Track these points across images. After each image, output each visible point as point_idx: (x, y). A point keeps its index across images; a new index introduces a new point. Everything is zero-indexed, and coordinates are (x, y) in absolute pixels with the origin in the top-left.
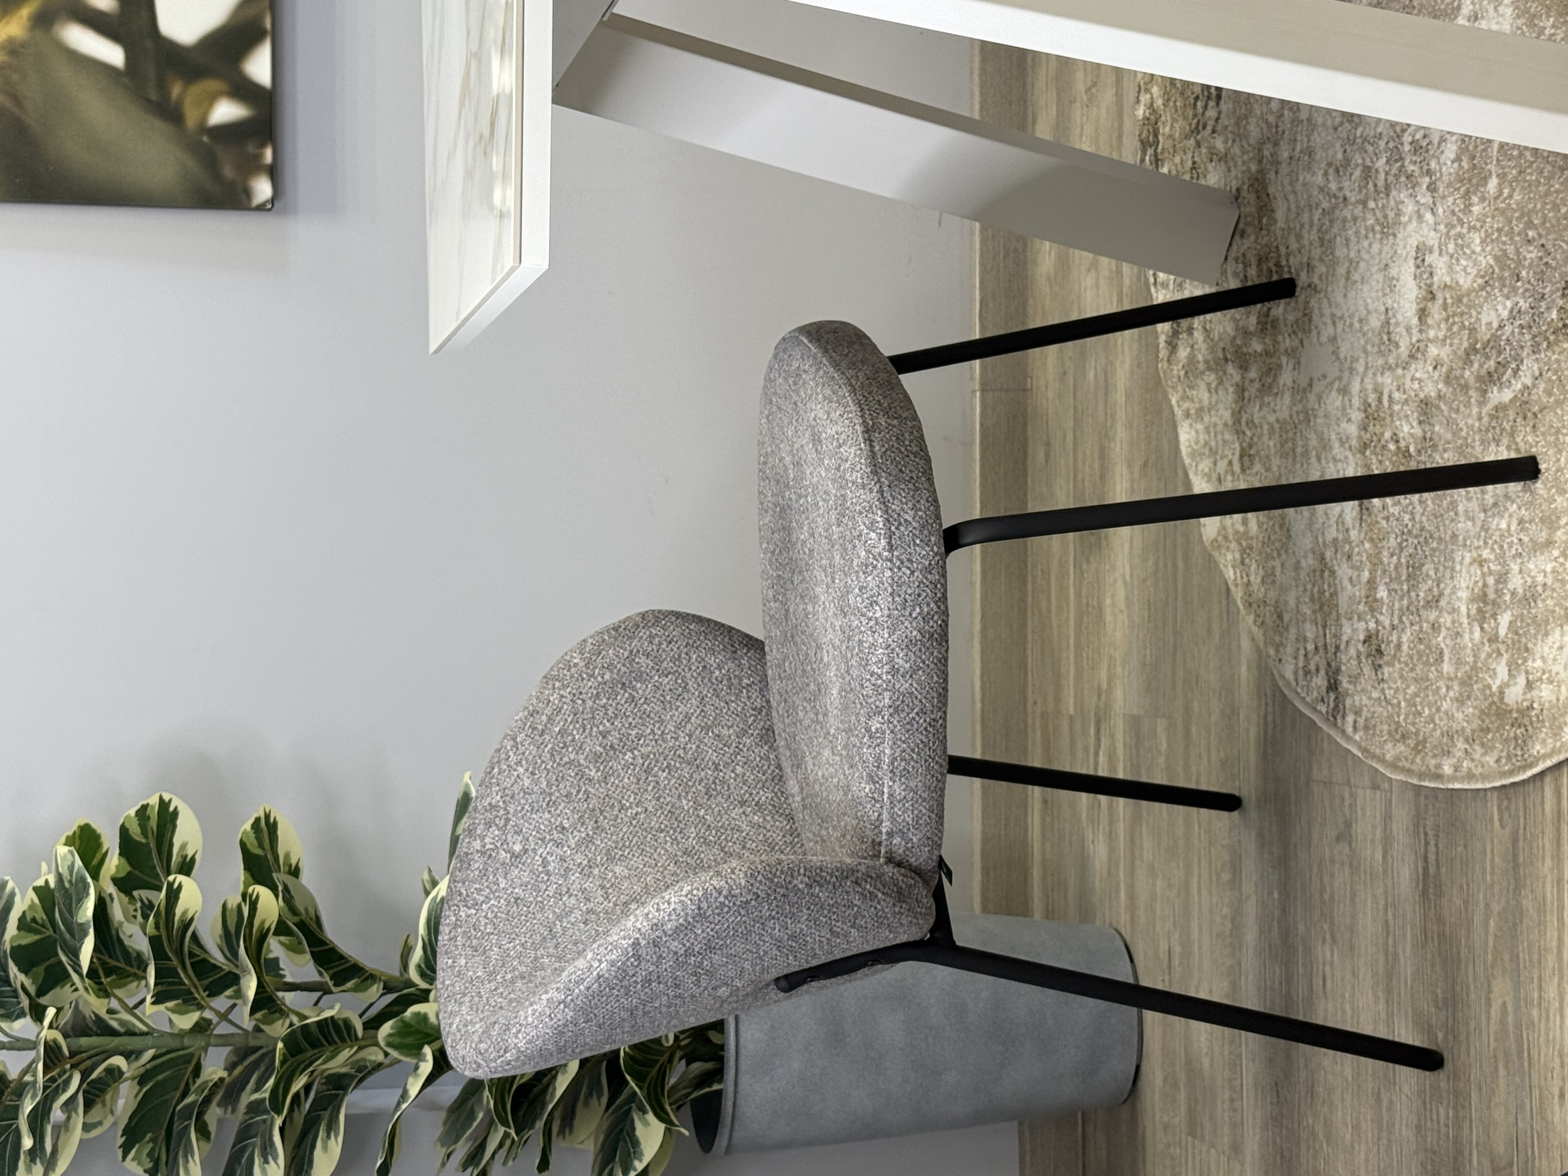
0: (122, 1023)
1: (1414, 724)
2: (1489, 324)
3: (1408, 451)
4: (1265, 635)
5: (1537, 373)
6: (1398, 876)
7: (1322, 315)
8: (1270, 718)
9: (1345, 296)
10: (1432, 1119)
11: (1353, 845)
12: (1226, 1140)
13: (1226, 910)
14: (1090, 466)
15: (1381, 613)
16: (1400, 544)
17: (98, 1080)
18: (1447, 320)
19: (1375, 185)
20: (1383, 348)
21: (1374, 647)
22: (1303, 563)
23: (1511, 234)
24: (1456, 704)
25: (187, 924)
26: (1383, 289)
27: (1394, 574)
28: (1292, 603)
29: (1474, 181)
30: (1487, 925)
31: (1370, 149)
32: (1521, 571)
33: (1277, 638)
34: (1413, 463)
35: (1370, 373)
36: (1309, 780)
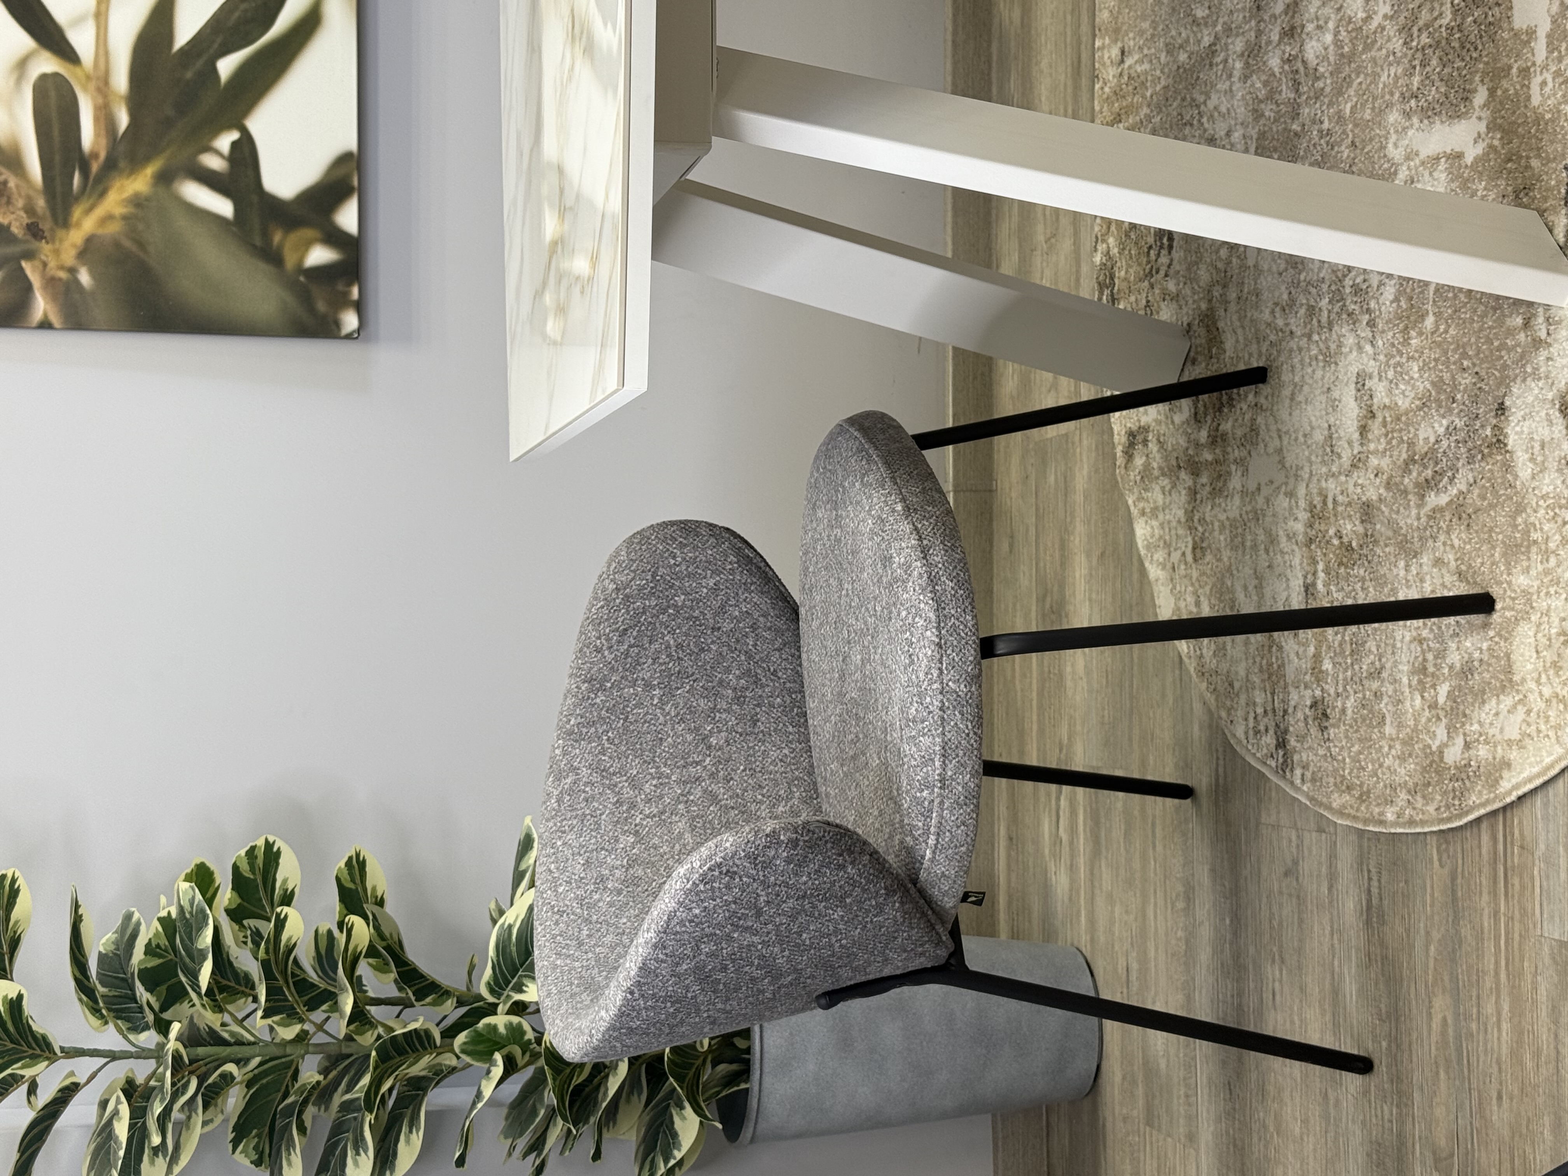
0: (232, 1034)
1: (1358, 777)
2: (1426, 439)
3: (1351, 545)
4: (1217, 700)
5: (1472, 481)
6: (1343, 906)
7: (1268, 430)
8: (1221, 770)
9: (1290, 414)
10: (1376, 1116)
11: (1301, 879)
12: (1181, 1130)
13: (1180, 933)
14: (1051, 556)
15: (1327, 683)
17: (214, 1084)
18: (1386, 435)
19: (1319, 321)
20: (1326, 458)
21: (1320, 712)
23: (1447, 363)
24: (1397, 762)
25: (290, 949)
26: (1326, 409)
27: (1338, 650)
28: (1242, 673)
29: (1412, 318)
30: (1427, 951)
31: (1314, 291)
32: (1458, 649)
33: (1228, 703)
34: (1356, 556)
35: (1315, 479)
36: (1258, 824)
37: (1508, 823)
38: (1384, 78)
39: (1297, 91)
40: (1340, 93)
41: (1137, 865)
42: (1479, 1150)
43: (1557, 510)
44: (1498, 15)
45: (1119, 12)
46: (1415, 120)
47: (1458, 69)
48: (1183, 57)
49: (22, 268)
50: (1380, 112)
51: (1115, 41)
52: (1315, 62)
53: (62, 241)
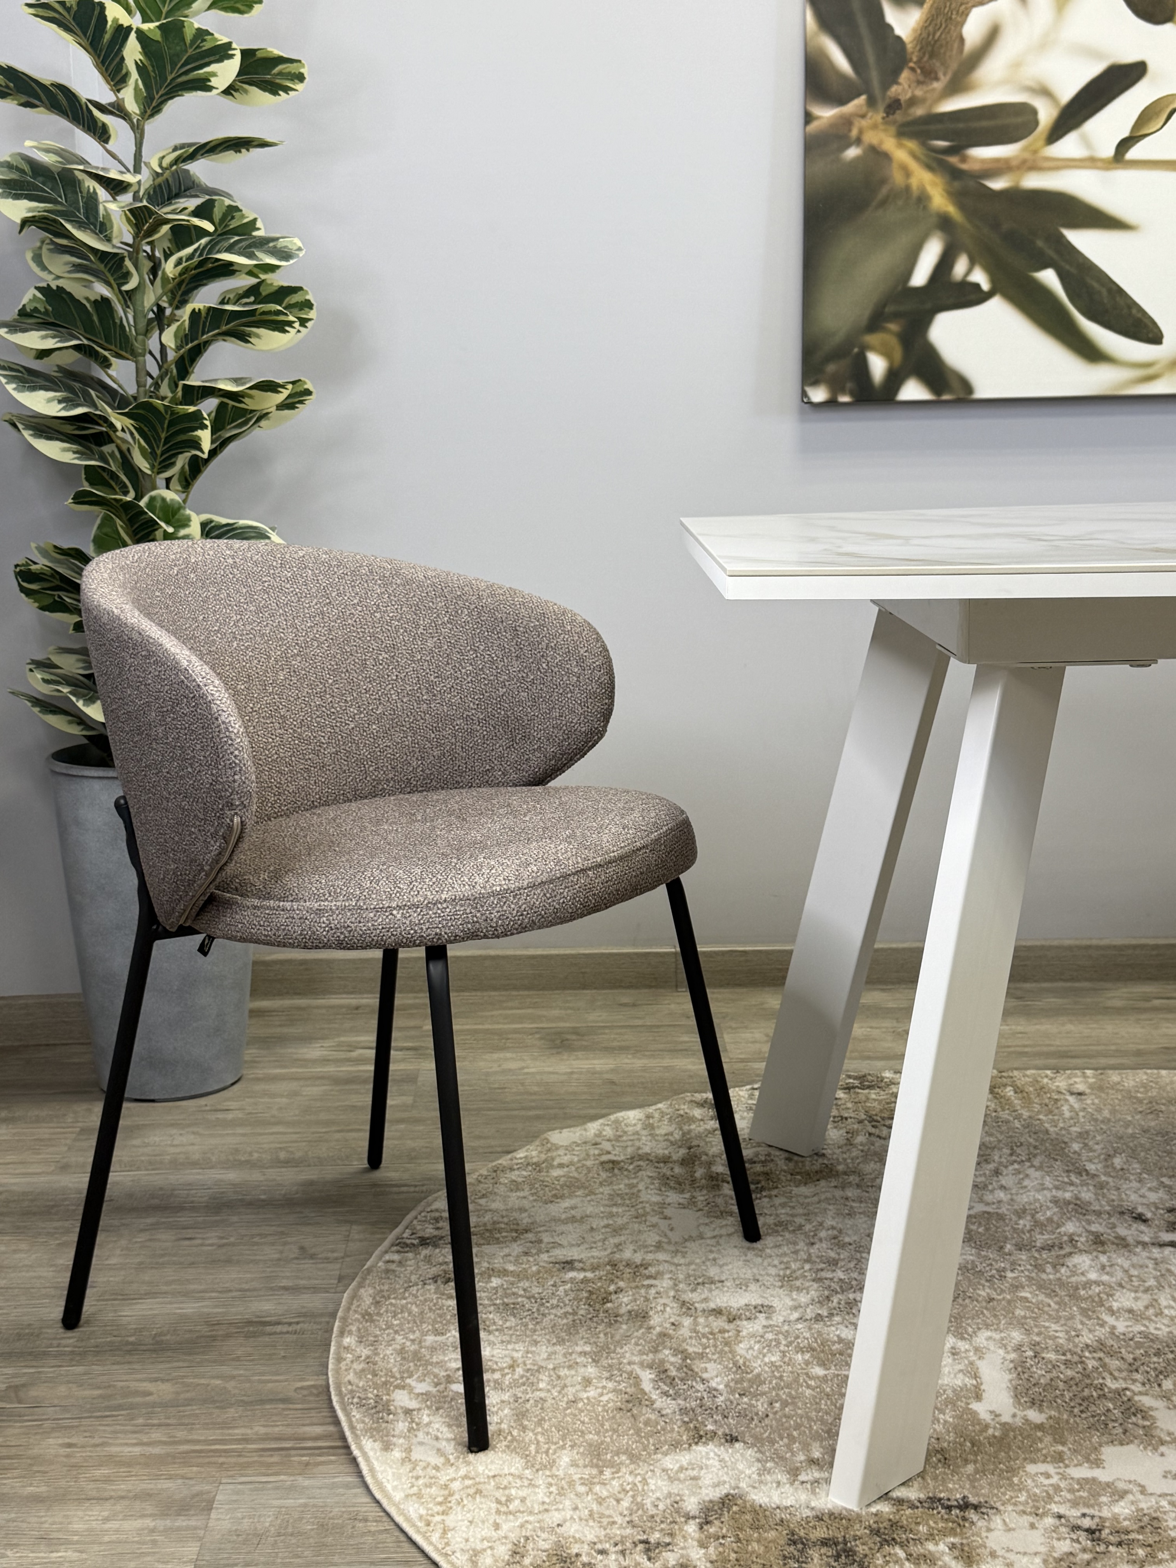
1: (387, 1312)
2: (706, 1370)
3: (608, 1302)
4: (470, 1184)
5: (664, 1412)
6: (268, 1300)
7: (721, 1227)
8: (405, 1189)
9: (735, 1247)
11: (295, 1261)
12: (74, 1158)
13: (256, 1155)
14: (615, 1039)
16: (533, 1297)
18: (711, 1333)
19: (822, 1270)
20: (692, 1278)
22: (524, 1215)
23: (778, 1388)
24: (398, 1347)
26: (738, 1278)
27: (509, 1291)
28: (494, 1206)
29: (822, 1355)
30: (217, 1377)
31: (852, 1265)
32: (503, 1402)
34: (597, 1306)
35: (673, 1268)
36: (351, 1223)
37: (333, 1451)
38: (1054, 1327)
39: (1043, 1249)
40: (1040, 1287)
41: (323, 1116)
42: (21, 1427)
43: (631, 1493)
44: (1115, 1432)
45: (1117, 1090)
46: (1013, 1356)
47: (1062, 1395)
48: (1076, 1146)
49: (858, 95)
50: (1021, 1324)
51: (1091, 1087)
52: (1070, 1264)
53: (885, 130)
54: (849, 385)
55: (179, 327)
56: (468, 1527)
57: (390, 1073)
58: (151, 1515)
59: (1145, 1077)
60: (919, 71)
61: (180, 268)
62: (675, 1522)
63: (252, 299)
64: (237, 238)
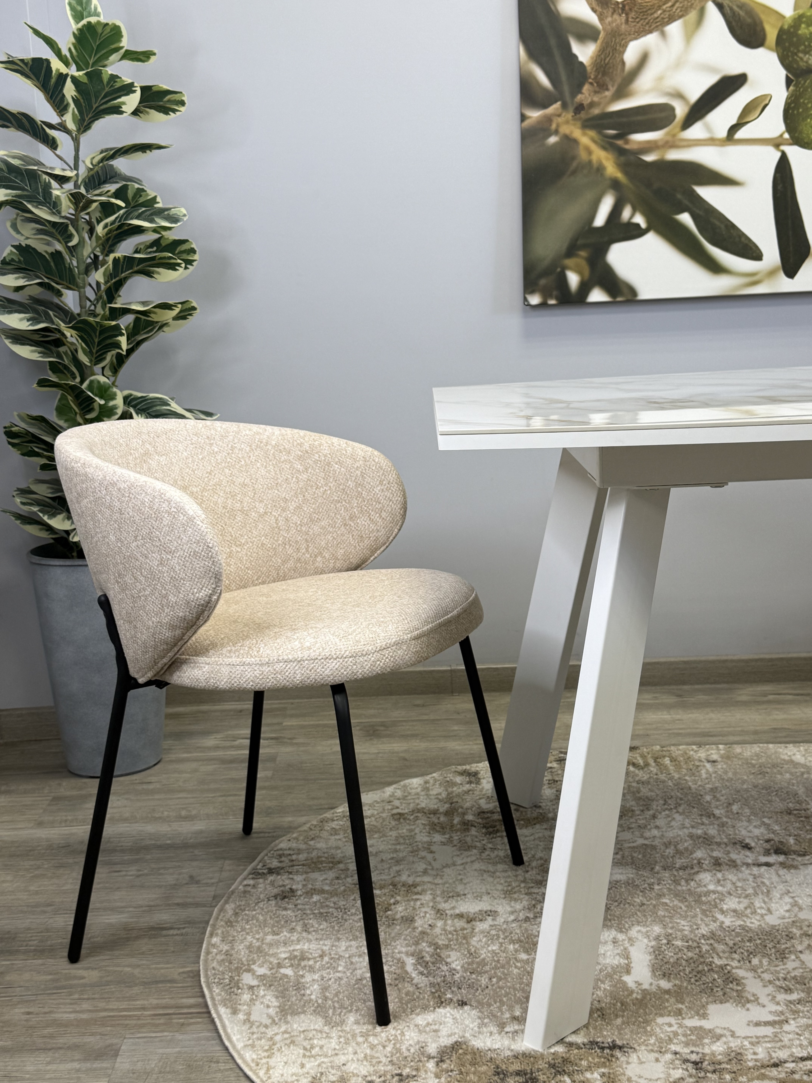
1: (242, 920)
2: (449, 956)
3: (388, 911)
4: (305, 831)
5: (419, 986)
6: (166, 913)
7: (467, 857)
8: (262, 835)
9: (476, 870)
10: (32, 936)
11: (187, 886)
12: (46, 818)
13: (166, 813)
14: (409, 729)
15: (305, 898)
16: (340, 908)
17: (66, 230)
18: (455, 931)
19: (532, 887)
20: (446, 893)
21: (287, 894)
22: (339, 851)
23: (496, 968)
24: (248, 944)
26: (476, 892)
27: (324, 904)
28: (319, 846)
29: (527, 945)
30: (128, 966)
32: (313, 980)
33: (301, 838)
34: (381, 914)
35: (433, 887)
36: (225, 858)
37: (199, 1015)
38: (683, 923)
39: (680, 869)
40: (676, 895)
41: (212, 786)
43: (393, 1042)
44: (718, 994)
45: (739, 759)
46: (653, 943)
47: (684, 970)
48: (708, 798)
49: (556, 102)
50: (661, 921)
51: (722, 757)
52: (697, 879)
53: (574, 125)
54: (555, 293)
55: (106, 269)
56: (283, 1066)
57: (260, 755)
58: (78, 1060)
59: (758, 749)
60: (595, 85)
61: (106, 230)
62: (421, 1061)
63: (155, 249)
64: (144, 209)
